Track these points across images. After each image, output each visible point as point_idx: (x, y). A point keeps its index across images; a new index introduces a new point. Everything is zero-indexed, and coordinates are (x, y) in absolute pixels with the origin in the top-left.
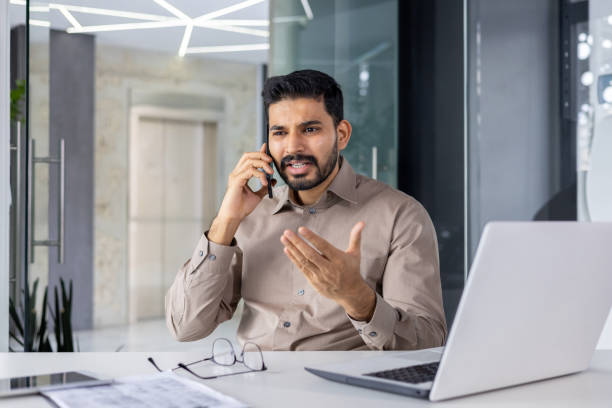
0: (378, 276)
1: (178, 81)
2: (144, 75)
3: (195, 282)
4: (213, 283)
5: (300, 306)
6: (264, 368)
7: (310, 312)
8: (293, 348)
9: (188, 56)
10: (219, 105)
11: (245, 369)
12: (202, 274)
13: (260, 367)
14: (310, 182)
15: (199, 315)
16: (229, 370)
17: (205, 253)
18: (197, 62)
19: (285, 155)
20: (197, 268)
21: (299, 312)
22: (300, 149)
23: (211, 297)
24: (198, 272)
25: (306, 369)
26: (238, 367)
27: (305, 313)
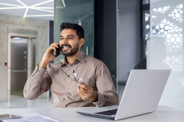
1: (23, 25)
2: (13, 23)
3: (33, 79)
5: (67, 93)
7: (71, 95)
8: (66, 106)
9: (26, 18)
10: (36, 33)
14: (68, 53)
15: (33, 89)
18: (29, 19)
20: (35, 74)
21: (67, 95)
22: (66, 43)
23: (37, 84)
25: (77, 112)
27: (69, 96)
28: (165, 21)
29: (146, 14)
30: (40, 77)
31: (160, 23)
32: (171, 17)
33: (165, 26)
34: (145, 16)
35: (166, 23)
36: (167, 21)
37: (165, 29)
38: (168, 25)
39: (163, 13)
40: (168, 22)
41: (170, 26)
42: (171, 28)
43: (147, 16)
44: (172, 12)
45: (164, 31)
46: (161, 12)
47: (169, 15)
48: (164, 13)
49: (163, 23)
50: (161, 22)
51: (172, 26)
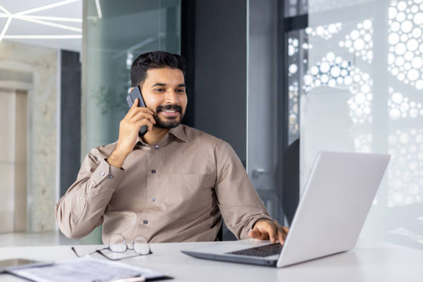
0: (212, 186)
5: (152, 209)
6: (150, 253)
10: (29, 78)
11: (136, 254)
12: (102, 188)
13: (148, 252)
16: (124, 256)
17: (107, 173)
20: (99, 184)
24: (99, 187)
25: (183, 252)
26: (130, 253)
29: (290, 40)
31: (322, 62)
32: (344, 47)
33: (331, 67)
34: (288, 44)
35: (334, 61)
36: (336, 56)
37: (330, 75)
38: (337, 65)
39: (326, 39)
40: (339, 60)
41: (342, 68)
42: (344, 73)
43: (292, 44)
44: (347, 37)
45: (329, 79)
46: (323, 37)
47: (341, 44)
48: (330, 40)
49: (328, 62)
50: (324, 59)
51: (346, 69)
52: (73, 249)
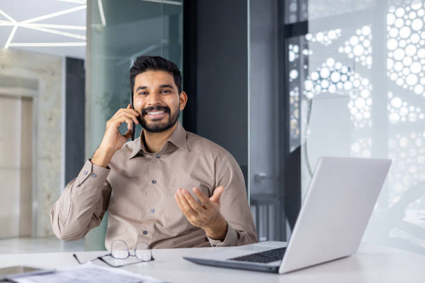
3: (80, 193)
4: (92, 194)
5: (152, 220)
7: (161, 224)
10: (34, 85)
11: (138, 261)
12: (85, 187)
13: (150, 258)
14: (163, 124)
15: (79, 218)
16: (126, 262)
17: (89, 172)
18: (18, 53)
19: (147, 106)
20: (84, 181)
21: (153, 223)
23: (89, 205)
24: (83, 185)
25: (184, 258)
26: (132, 259)
27: (158, 225)
28: (330, 62)
29: (291, 47)
30: (96, 189)
31: (322, 68)
32: (344, 52)
33: (331, 72)
34: (288, 50)
35: (334, 67)
36: (336, 61)
37: (330, 81)
38: (337, 70)
39: (326, 45)
40: (339, 66)
41: (342, 74)
42: (344, 78)
43: (292, 50)
44: (347, 43)
45: (330, 85)
46: (323, 43)
47: (341, 50)
48: (330, 46)
49: (328, 67)
50: (324, 65)
51: (346, 74)
52: (75, 256)
